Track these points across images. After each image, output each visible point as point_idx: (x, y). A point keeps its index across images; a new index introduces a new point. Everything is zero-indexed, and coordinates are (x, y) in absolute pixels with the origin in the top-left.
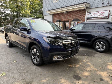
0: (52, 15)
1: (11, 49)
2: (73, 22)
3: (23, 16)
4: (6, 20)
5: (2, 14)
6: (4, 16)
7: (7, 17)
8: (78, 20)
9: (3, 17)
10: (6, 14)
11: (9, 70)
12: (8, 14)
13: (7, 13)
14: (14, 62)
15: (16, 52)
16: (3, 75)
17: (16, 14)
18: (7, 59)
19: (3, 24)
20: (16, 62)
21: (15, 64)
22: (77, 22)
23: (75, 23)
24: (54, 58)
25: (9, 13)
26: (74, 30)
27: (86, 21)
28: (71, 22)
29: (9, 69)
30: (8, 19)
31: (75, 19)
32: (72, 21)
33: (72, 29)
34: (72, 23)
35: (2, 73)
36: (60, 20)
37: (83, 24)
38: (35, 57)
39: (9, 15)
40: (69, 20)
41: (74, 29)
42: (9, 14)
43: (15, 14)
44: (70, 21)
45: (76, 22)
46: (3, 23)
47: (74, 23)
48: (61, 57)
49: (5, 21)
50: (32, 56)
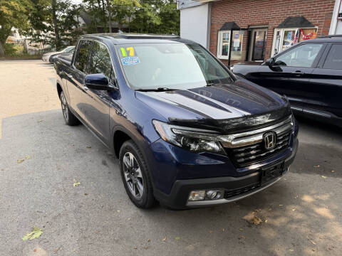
0: (207, 6)
1: (73, 132)
2: (282, 32)
3: (120, 10)
4: (74, 27)
5: (60, 10)
6: (66, 14)
7: (75, 18)
8: (303, 23)
9: (63, 17)
10: (71, 8)
11: (55, 218)
12: (76, 8)
13: (74, 6)
14: (75, 184)
15: (84, 147)
16: (34, 236)
17: (100, 6)
18: (55, 171)
19: (65, 39)
20: (81, 187)
21: (75, 194)
22: (296, 30)
23: (291, 33)
24: (191, 197)
25: (80, 5)
26: (282, 67)
27: (332, 32)
28: (276, 31)
29: (55, 214)
30: (78, 23)
31: (290, 18)
32: (278, 27)
33: (276, 64)
34: (278, 33)
35: (33, 229)
36: (234, 24)
37: (321, 46)
38: (133, 178)
39: (81, 12)
40: (267, 24)
41: (283, 64)
42: (79, 9)
43: (97, 5)
44: (270, 27)
45: (294, 32)
46: (65, 37)
47: (286, 34)
48: (219, 196)
49: (70, 29)
50: (126, 175)
